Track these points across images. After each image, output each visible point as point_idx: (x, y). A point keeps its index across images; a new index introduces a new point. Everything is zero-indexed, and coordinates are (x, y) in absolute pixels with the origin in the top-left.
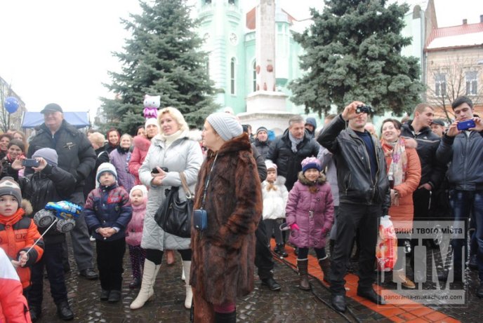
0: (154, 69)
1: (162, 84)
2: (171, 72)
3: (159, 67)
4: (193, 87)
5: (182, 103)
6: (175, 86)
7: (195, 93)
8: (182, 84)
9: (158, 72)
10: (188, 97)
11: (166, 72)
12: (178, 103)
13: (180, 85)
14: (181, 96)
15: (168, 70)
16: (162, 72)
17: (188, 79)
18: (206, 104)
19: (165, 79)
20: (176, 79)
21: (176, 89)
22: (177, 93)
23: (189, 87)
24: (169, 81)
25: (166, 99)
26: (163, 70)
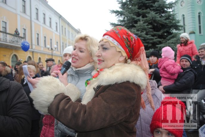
0: (135, 17)
1: (140, 26)
2: (146, 17)
3: (138, 15)
4: (164, 26)
5: (155, 37)
6: (150, 26)
7: (165, 30)
8: (156, 25)
9: (138, 18)
10: (160, 33)
11: (143, 17)
12: (152, 37)
13: (154, 26)
14: (155, 33)
15: (144, 16)
16: (140, 18)
17: (159, 21)
18: (173, 37)
19: (142, 22)
20: (150, 22)
21: (151, 28)
22: (152, 31)
23: (161, 26)
24: (144, 23)
25: (143, 36)
26: (141, 16)
